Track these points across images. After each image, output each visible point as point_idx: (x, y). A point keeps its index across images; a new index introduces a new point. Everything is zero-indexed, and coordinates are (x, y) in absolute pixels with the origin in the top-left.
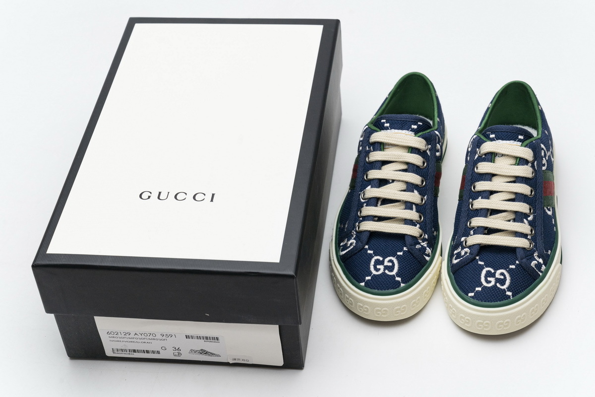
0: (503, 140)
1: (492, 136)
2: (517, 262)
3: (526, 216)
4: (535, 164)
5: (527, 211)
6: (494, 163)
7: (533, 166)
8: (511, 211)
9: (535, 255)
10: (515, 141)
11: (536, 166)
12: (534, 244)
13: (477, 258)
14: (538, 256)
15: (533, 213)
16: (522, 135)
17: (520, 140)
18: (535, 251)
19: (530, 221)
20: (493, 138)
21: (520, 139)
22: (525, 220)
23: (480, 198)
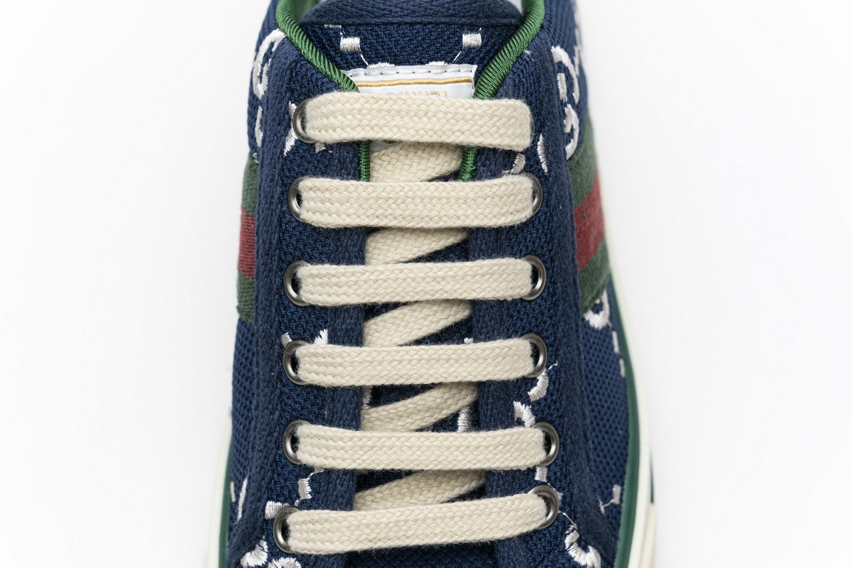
0: (397, 61)
1: (350, 43)
3: (520, 387)
4: (540, 150)
5: (525, 368)
6: (368, 178)
7: (532, 168)
8: (459, 385)
9: (568, 541)
10: (450, 61)
11: (542, 158)
12: (559, 496)
14: (579, 542)
15: (548, 363)
16: (472, 29)
17: (469, 56)
18: (565, 525)
19: (538, 402)
20: (354, 53)
21: (470, 49)
22: (517, 405)
23: (324, 334)
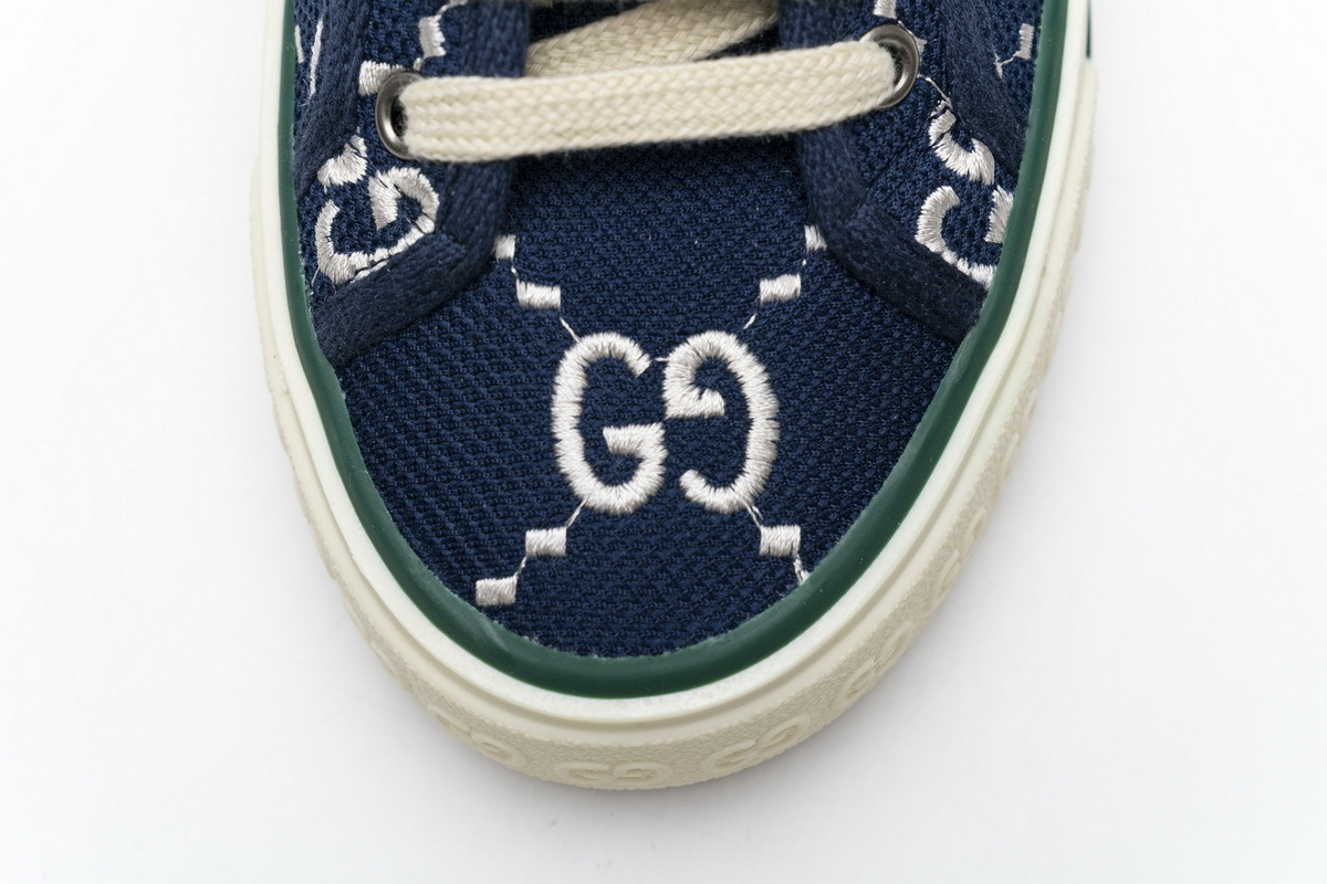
2: (812, 238)
12: (920, 45)
13: (507, 248)
14: (956, 132)
18: (930, 101)
